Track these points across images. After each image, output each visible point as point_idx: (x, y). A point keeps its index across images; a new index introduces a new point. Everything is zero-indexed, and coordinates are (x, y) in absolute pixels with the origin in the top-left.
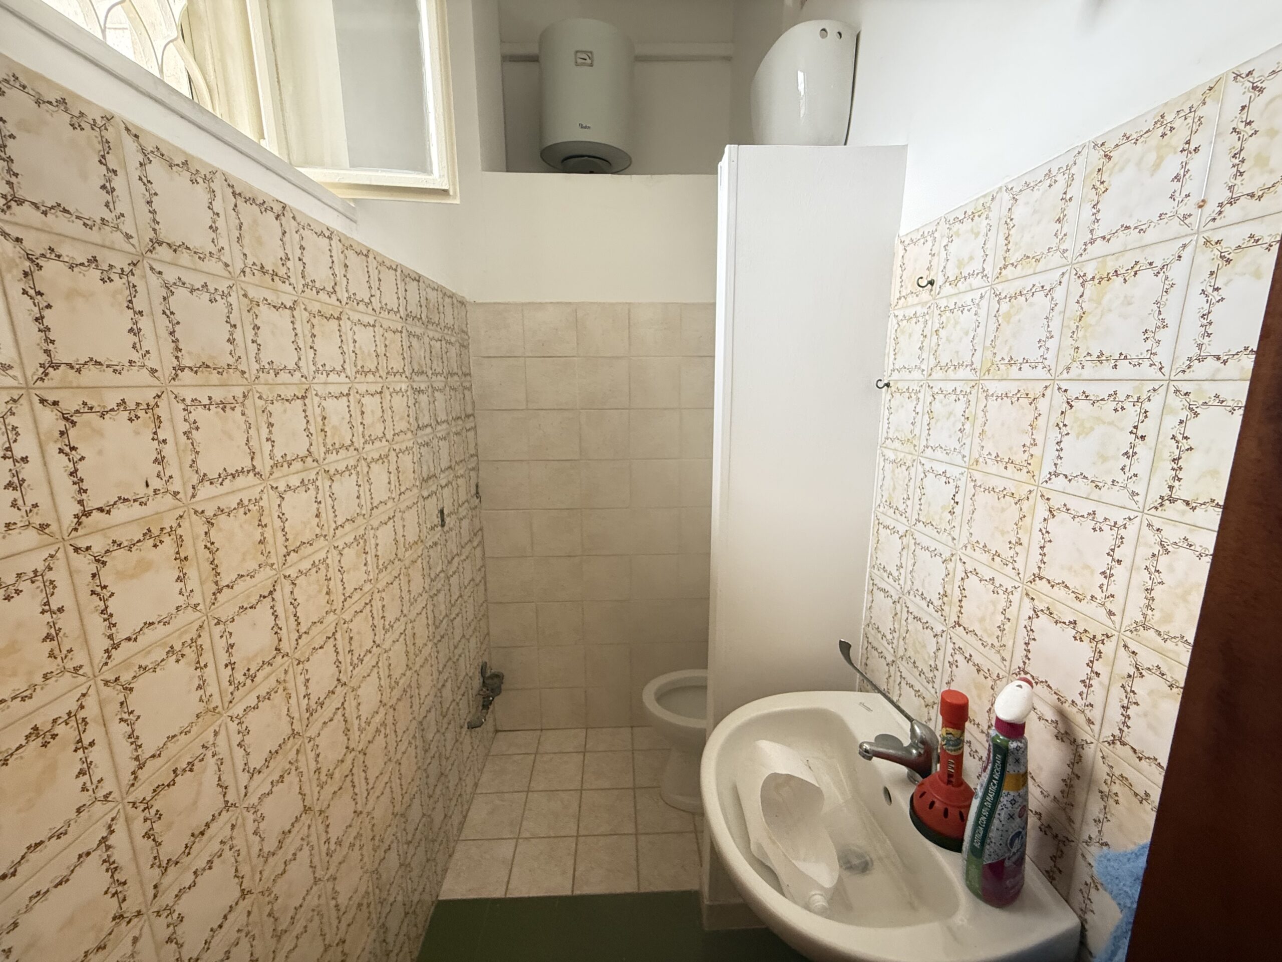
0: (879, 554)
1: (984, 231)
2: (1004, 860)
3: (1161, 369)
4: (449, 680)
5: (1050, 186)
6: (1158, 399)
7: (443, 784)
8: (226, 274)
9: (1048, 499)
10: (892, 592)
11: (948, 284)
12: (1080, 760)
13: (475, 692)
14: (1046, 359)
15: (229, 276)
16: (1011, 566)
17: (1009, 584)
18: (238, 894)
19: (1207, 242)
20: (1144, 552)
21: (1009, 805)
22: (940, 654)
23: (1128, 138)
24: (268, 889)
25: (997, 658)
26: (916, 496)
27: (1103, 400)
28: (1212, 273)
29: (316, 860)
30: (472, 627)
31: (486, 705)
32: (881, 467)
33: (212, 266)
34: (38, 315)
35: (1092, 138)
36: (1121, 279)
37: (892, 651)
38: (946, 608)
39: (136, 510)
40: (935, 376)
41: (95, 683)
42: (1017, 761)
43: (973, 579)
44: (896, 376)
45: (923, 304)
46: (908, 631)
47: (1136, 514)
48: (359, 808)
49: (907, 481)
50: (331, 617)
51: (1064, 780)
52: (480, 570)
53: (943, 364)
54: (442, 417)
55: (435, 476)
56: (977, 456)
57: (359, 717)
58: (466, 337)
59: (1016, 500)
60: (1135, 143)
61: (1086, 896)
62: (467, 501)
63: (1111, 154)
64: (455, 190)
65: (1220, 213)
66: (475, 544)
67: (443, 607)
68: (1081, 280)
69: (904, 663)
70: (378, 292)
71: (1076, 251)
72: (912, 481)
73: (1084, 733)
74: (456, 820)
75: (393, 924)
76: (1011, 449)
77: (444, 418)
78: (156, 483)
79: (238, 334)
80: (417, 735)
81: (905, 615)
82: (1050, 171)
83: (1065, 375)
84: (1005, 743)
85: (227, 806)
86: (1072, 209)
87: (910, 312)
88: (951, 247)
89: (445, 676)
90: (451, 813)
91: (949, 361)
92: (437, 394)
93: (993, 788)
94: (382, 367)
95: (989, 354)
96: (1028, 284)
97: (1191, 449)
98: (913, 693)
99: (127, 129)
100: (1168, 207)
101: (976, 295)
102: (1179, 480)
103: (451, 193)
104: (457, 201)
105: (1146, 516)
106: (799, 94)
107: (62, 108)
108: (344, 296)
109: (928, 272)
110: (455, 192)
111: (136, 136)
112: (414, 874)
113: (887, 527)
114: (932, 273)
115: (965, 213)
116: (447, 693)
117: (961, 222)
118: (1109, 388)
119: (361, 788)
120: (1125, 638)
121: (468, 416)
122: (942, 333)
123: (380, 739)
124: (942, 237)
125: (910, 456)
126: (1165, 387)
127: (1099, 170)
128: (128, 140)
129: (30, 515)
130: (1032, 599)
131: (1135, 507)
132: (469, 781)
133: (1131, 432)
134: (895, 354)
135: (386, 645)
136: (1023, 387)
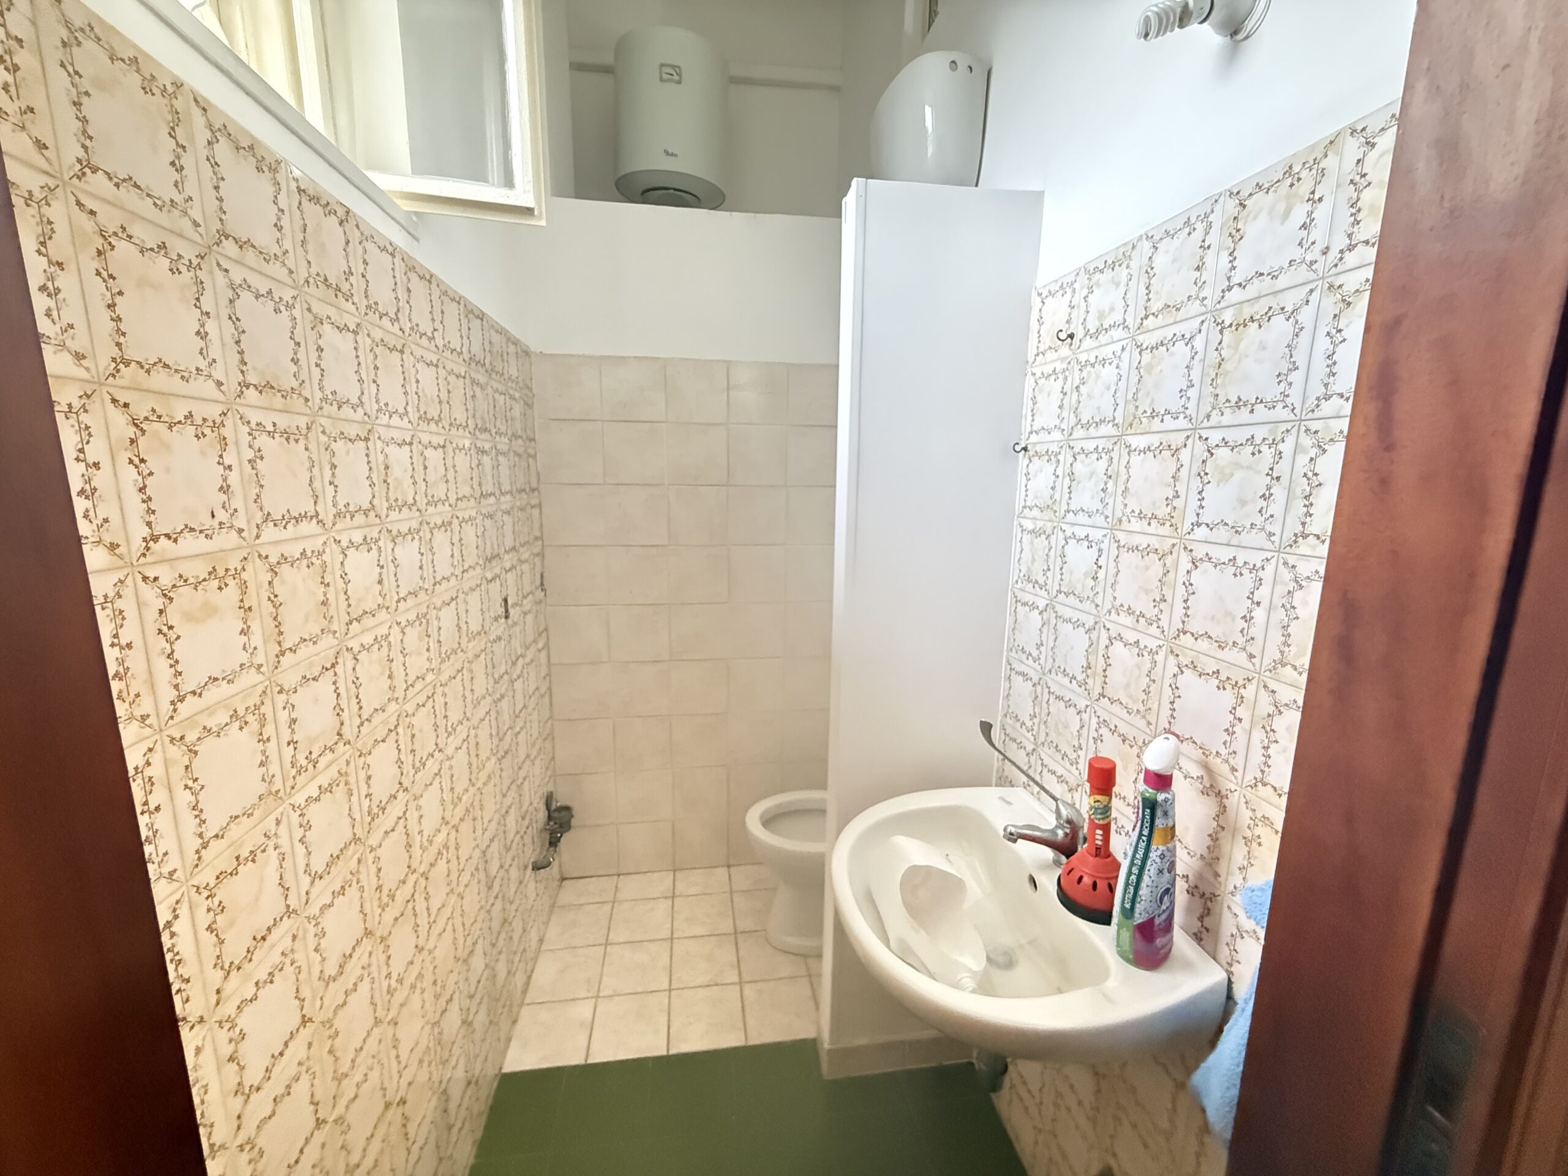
0: (1018, 635)
1: (1125, 280)
2: (1154, 917)
3: (1293, 410)
4: (513, 807)
5: (1189, 234)
6: (1290, 440)
7: (506, 933)
8: (289, 281)
9: (1191, 551)
10: (1031, 673)
11: (1088, 337)
12: (1225, 811)
13: (541, 825)
14: (1187, 408)
15: (293, 285)
16: (1155, 625)
17: (1153, 644)
18: (298, 1020)
19: (1331, 286)
20: (1281, 590)
21: (1158, 860)
22: (1084, 731)
23: (1260, 187)
24: (329, 1021)
25: (1142, 724)
26: (1057, 564)
27: (1241, 445)
28: (1335, 316)
29: (377, 999)
30: (537, 747)
31: (554, 843)
32: (1019, 539)
33: (276, 270)
34: (110, 302)
35: (1228, 187)
36: (1256, 324)
37: (1032, 739)
38: (1090, 681)
39: (200, 544)
40: (1075, 435)
41: (161, 738)
42: (1166, 813)
43: (1118, 646)
44: (1034, 438)
45: (1063, 359)
46: (1049, 713)
47: (1273, 554)
48: (421, 942)
49: (1047, 550)
50: (393, 707)
51: (1210, 835)
52: (545, 678)
53: (1084, 421)
54: (506, 487)
55: (498, 555)
56: (1121, 515)
57: (421, 832)
58: (530, 394)
59: (1160, 556)
60: (1267, 192)
61: (1232, 948)
62: (531, 593)
63: (1246, 203)
64: (541, 210)
65: (1341, 259)
66: (540, 645)
67: (506, 717)
68: (1220, 327)
69: (1046, 748)
70: (441, 326)
71: (1215, 298)
72: (1053, 551)
73: (1228, 783)
74: (520, 979)
75: (456, 1092)
76: (1154, 503)
77: (508, 488)
78: (222, 516)
79: (301, 355)
80: (479, 866)
81: (1046, 696)
82: (1189, 219)
83: (1206, 424)
84: (1153, 796)
85: (290, 912)
86: (1210, 257)
87: (1048, 369)
88: (1091, 298)
89: (508, 800)
90: (514, 969)
91: (1090, 418)
92: (500, 458)
93: (1142, 845)
94: (445, 416)
95: (1131, 408)
96: (1169, 333)
97: (1320, 484)
98: (1055, 779)
99: (196, 100)
100: (1297, 253)
101: (1117, 347)
102: (1311, 515)
103: (536, 213)
104: (543, 223)
105: (1281, 555)
106: (926, 131)
107: (135, 68)
108: (407, 327)
109: (1067, 326)
110: (540, 213)
111: (204, 109)
112: (478, 1036)
113: (1025, 604)
114: (1072, 326)
115: (1106, 262)
116: (511, 820)
117: (1102, 271)
118: (1247, 433)
119: (423, 921)
120: (1265, 679)
121: (533, 490)
122: (1083, 389)
123: (442, 863)
124: (1082, 288)
125: (1050, 524)
126: (1296, 428)
127: (1235, 218)
128: (197, 112)
129: (101, 530)
130: (1177, 655)
131: (1272, 547)
132: (534, 936)
133: (1268, 475)
134: (1033, 415)
135: (449, 751)
136: (1165, 438)
